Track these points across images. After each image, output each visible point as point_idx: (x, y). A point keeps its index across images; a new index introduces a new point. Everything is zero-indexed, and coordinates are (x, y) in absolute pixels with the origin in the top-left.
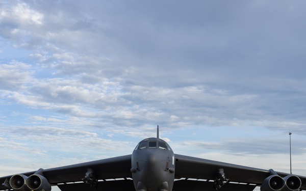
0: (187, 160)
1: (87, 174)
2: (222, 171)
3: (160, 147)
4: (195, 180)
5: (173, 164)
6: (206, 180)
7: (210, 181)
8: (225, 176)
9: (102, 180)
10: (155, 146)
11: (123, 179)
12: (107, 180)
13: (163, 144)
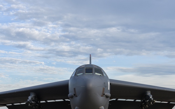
0: (119, 83)
1: (30, 98)
2: (149, 93)
3: (96, 73)
4: (124, 100)
5: (109, 89)
6: (133, 100)
7: (137, 101)
8: (153, 97)
9: (44, 102)
10: (92, 72)
11: (62, 100)
12: (48, 101)
13: (99, 70)
